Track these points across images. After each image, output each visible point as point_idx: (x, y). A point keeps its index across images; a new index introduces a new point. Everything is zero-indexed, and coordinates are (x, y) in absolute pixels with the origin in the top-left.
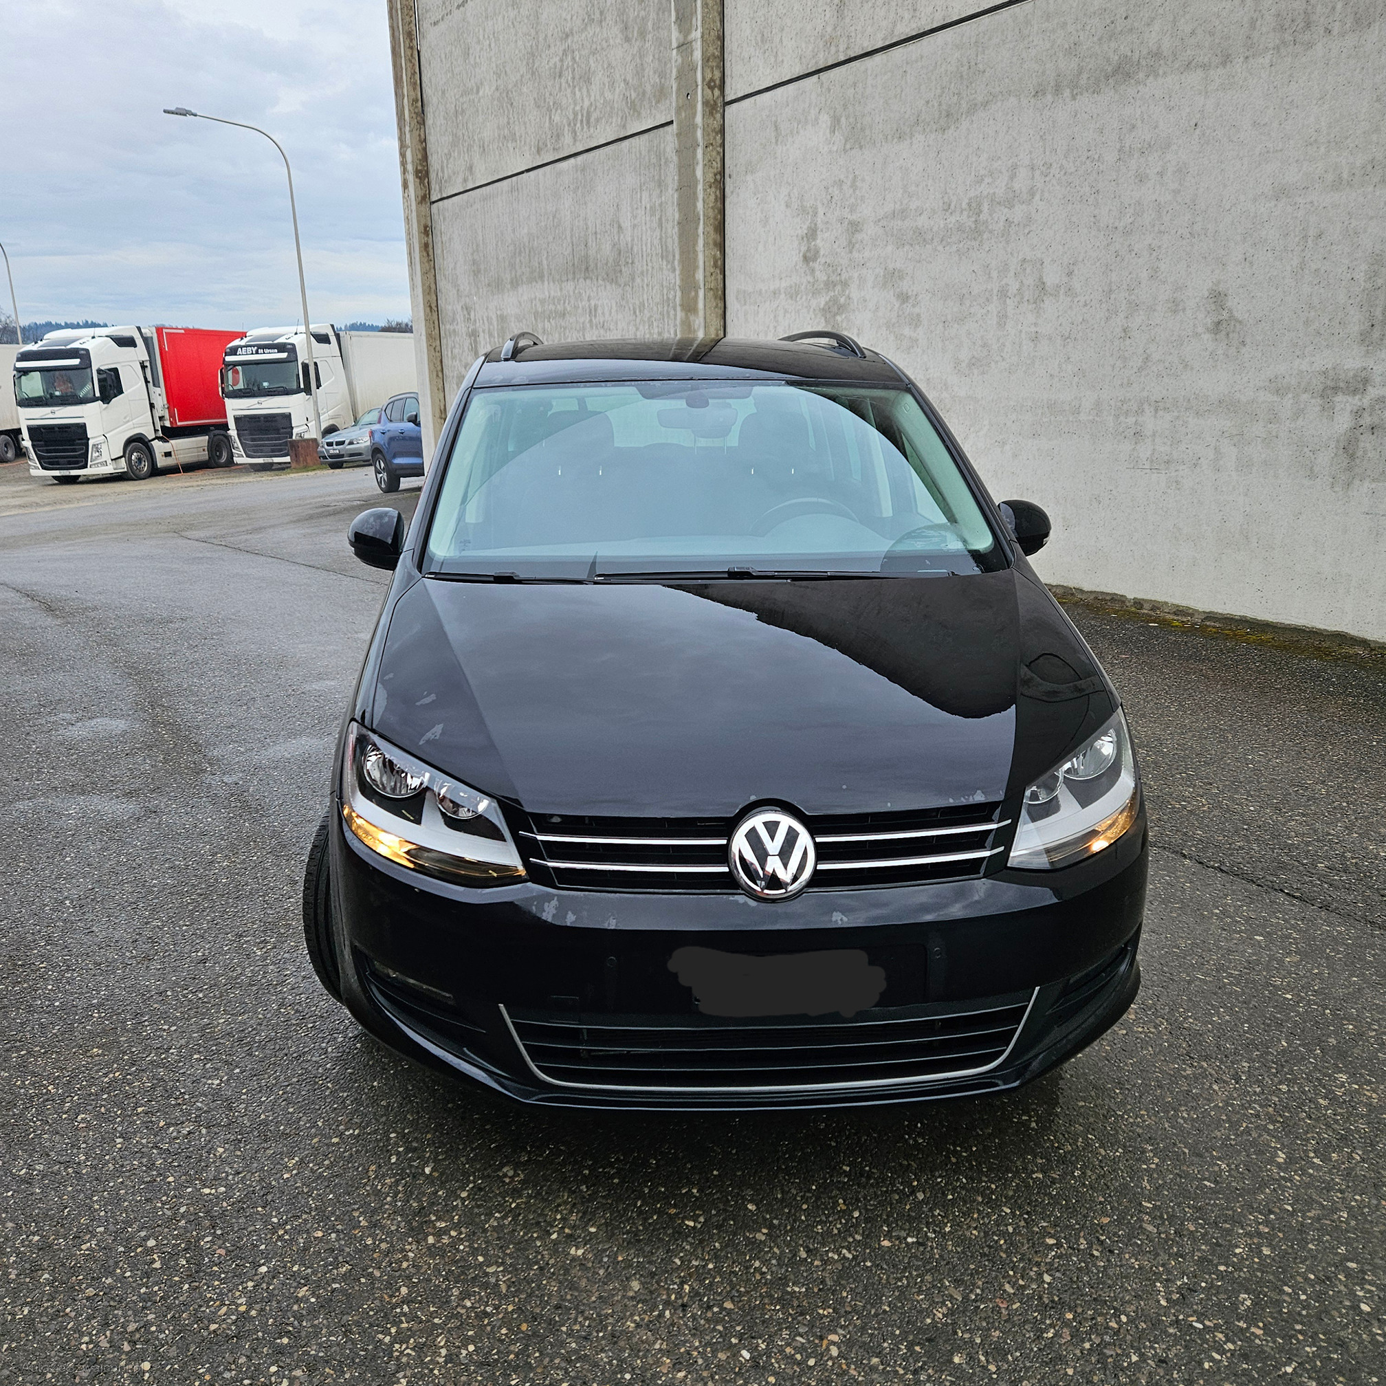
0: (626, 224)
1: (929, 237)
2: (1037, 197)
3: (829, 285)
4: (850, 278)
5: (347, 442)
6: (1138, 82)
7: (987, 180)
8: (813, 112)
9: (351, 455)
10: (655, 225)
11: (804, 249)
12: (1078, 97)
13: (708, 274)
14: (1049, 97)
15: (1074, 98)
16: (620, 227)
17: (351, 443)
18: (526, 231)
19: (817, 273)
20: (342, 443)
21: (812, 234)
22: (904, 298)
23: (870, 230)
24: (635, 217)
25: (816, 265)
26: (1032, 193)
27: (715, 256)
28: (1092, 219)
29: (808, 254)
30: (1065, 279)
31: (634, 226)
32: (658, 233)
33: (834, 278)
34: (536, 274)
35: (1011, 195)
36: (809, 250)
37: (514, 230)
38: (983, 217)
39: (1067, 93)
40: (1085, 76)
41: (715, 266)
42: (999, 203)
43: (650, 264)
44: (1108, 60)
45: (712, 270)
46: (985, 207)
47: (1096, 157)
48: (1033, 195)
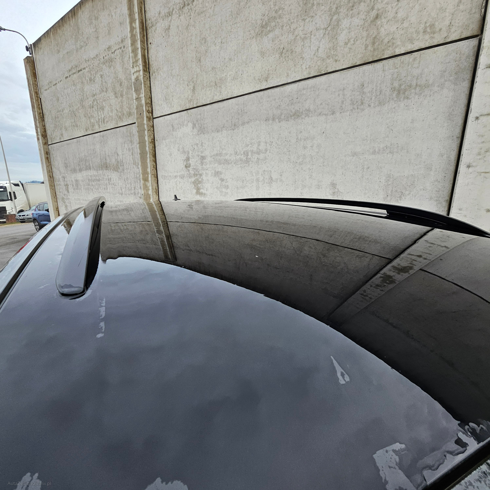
0: (120, 153)
1: (230, 162)
2: (268, 152)
3: (195, 175)
4: (203, 173)
5: (26, 215)
6: (302, 118)
7: (250, 146)
8: (186, 122)
9: (28, 219)
10: (130, 154)
11: (185, 163)
12: (281, 122)
13: (152, 170)
14: (271, 122)
15: (280, 122)
16: (118, 154)
17: (27, 215)
18: (83, 154)
19: (191, 171)
20: (24, 215)
21: (187, 159)
22: (222, 180)
23: (209, 159)
24: (123, 152)
25: (190, 169)
26: (266, 150)
27: (153, 165)
28: (288, 159)
29: (187, 165)
30: (280, 177)
31: (123, 154)
32: (132, 156)
33: (197, 173)
34: (88, 168)
35: (259, 151)
38: (249, 157)
39: (277, 120)
40: (283, 116)
41: (154, 167)
42: (255, 153)
43: (129, 166)
44: (291, 111)
45: (153, 169)
46: (250, 154)
47: (288, 140)
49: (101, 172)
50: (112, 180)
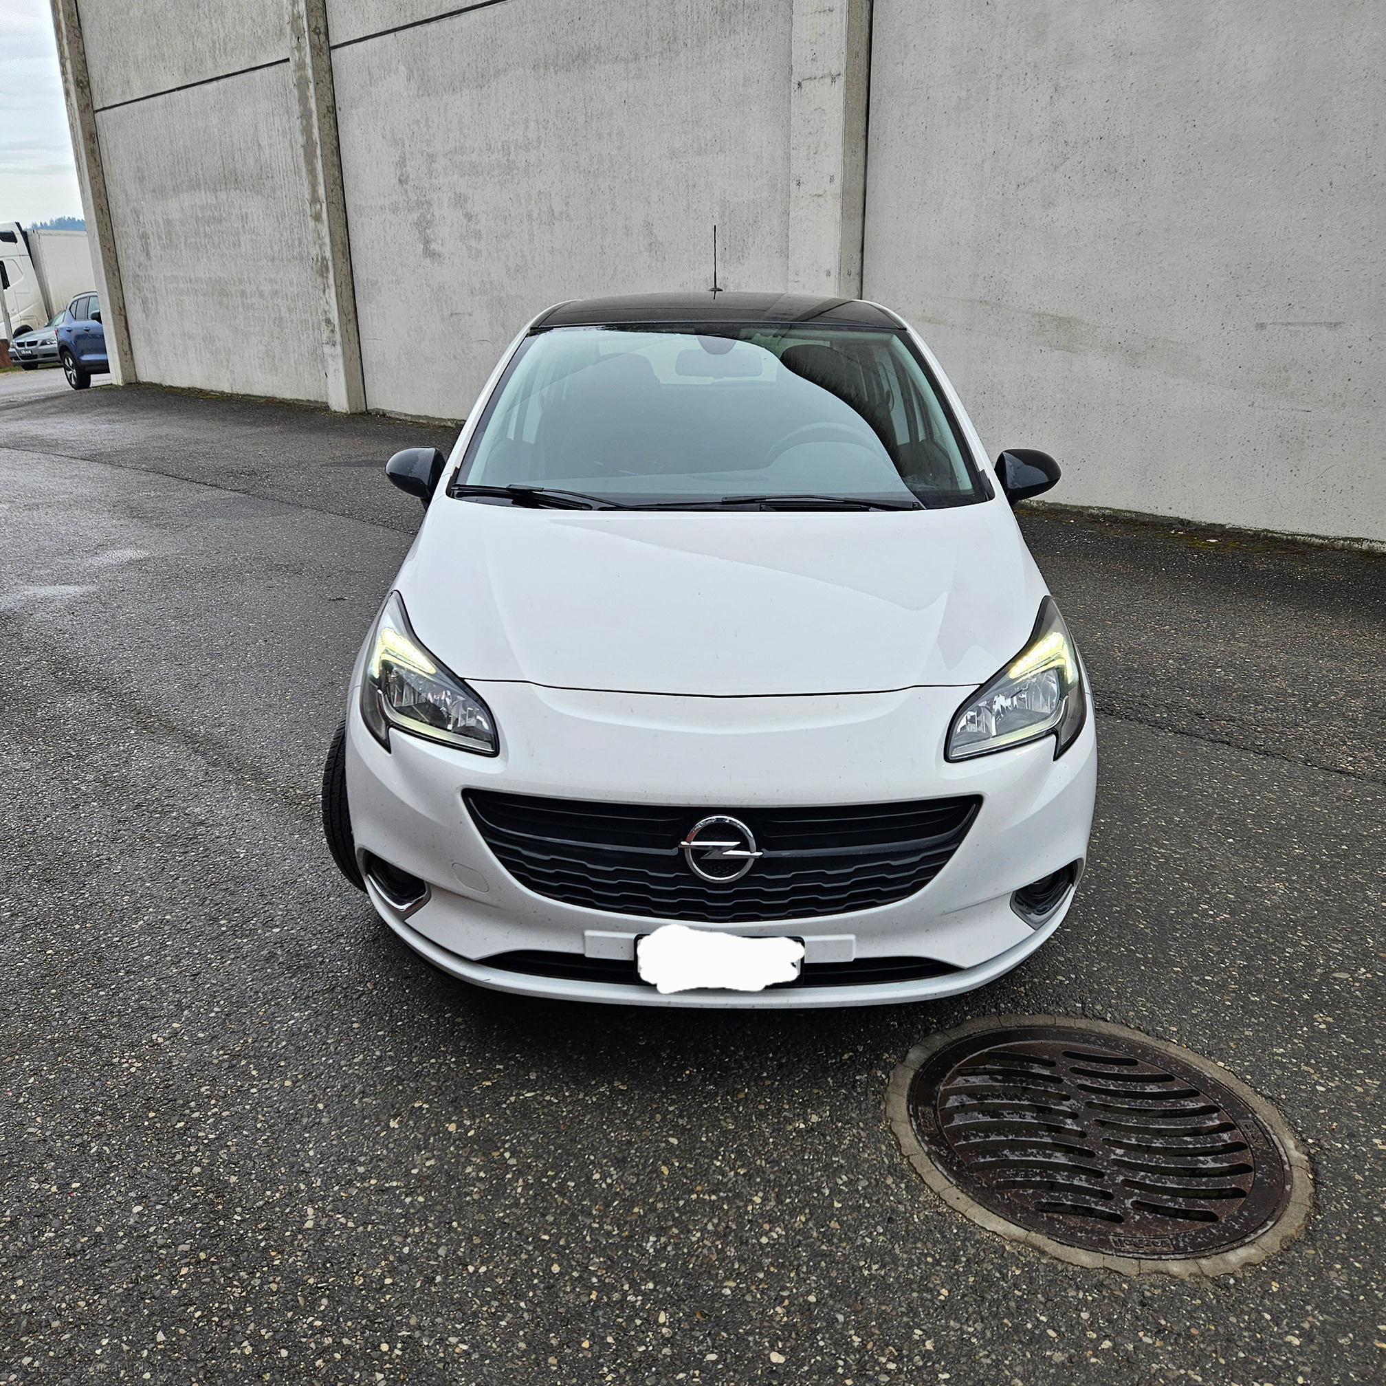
0: (264, 143)
1: (480, 169)
2: (543, 145)
3: (419, 204)
4: (433, 199)
5: (39, 342)
7: (512, 129)
8: (394, 63)
10: (287, 145)
11: (398, 173)
12: (559, 73)
13: (329, 190)
14: (542, 71)
15: (556, 73)
16: (259, 145)
17: (44, 343)
18: (181, 143)
19: (410, 194)
20: (35, 343)
21: (402, 162)
22: (469, 217)
23: (441, 162)
24: (271, 138)
25: (408, 187)
26: (539, 140)
27: (334, 176)
28: (576, 164)
29: (402, 179)
30: (565, 208)
31: (271, 146)
32: (289, 152)
33: (421, 198)
34: (194, 183)
35: (527, 142)
36: (402, 175)
37: (171, 142)
38: (512, 157)
39: (552, 70)
40: (561, 58)
41: (335, 184)
42: (521, 147)
43: (286, 179)
44: (572, 48)
45: (333, 187)
46: (512, 150)
47: (573, 118)
48: (540, 143)
49: (223, 195)
50: (250, 218)
